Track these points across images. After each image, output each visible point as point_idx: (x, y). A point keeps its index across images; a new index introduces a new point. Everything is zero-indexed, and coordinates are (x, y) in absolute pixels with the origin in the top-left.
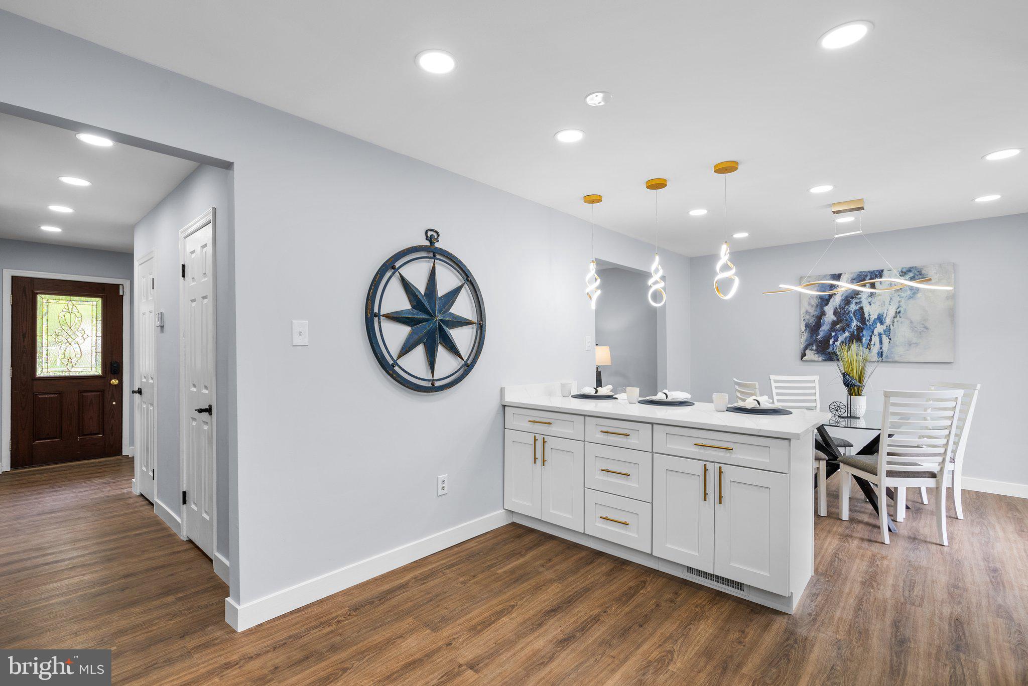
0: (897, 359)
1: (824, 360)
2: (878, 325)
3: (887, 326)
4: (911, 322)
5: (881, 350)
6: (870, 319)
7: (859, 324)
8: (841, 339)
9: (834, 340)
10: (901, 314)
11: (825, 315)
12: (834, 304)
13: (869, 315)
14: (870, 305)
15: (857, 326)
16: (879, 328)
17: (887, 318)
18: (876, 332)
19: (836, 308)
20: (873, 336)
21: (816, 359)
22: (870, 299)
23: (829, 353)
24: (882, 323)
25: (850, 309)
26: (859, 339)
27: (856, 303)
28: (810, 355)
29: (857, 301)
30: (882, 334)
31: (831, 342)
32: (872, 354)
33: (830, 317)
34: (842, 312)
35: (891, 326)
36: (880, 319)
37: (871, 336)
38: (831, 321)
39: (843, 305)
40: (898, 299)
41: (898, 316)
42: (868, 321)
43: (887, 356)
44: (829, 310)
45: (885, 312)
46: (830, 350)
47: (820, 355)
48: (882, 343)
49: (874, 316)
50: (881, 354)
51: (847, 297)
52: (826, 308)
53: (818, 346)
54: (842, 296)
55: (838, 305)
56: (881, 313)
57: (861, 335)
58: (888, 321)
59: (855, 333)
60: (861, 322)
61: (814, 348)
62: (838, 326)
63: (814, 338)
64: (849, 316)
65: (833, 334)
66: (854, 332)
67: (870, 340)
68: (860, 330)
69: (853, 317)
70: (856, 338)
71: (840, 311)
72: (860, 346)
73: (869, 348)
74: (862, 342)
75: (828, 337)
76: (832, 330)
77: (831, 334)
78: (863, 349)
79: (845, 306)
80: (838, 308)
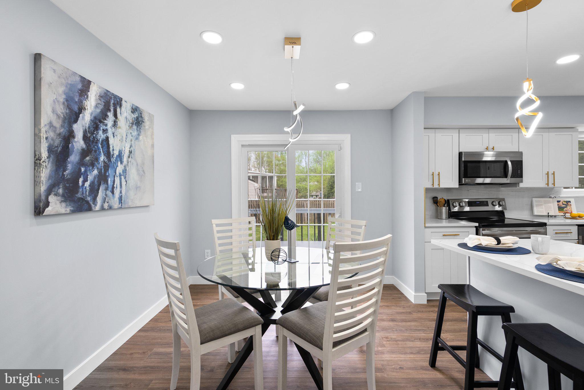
0: (130, 204)
1: (73, 212)
2: (119, 163)
3: (124, 166)
4: (137, 164)
5: (121, 195)
6: (113, 155)
7: (106, 160)
8: (90, 178)
9: (84, 178)
11: (74, 137)
12: (83, 123)
13: (113, 150)
14: (114, 137)
15: (104, 162)
16: (120, 169)
17: (124, 156)
18: (118, 172)
19: (86, 130)
20: (116, 177)
21: (63, 211)
22: (113, 129)
23: (79, 199)
24: (121, 162)
25: (98, 137)
26: (106, 180)
27: (103, 130)
28: (55, 203)
29: (104, 127)
30: (121, 175)
31: (81, 180)
32: (115, 199)
33: (79, 142)
34: (91, 139)
35: (127, 166)
36: (120, 157)
37: (114, 177)
38: (80, 148)
39: (92, 129)
40: (131, 137)
41: (131, 156)
42: (112, 156)
43: (125, 201)
44: (79, 129)
45: (123, 149)
46: (79, 195)
47: (68, 203)
48: (121, 185)
49: (116, 153)
50: (121, 199)
51: (95, 118)
52: (75, 126)
53: (65, 188)
54: (91, 115)
55: (87, 126)
56: (120, 149)
57: (107, 174)
58: (125, 159)
60: (107, 158)
61: (61, 191)
62: (88, 158)
63: (61, 174)
64: (98, 146)
65: (83, 169)
66: (101, 169)
67: (114, 182)
68: (107, 167)
69: (101, 149)
70: (102, 178)
71: (90, 137)
72: (106, 189)
73: (113, 192)
74: (108, 184)
75: (77, 174)
76: (81, 163)
77: (80, 170)
78: (109, 193)
79: (94, 131)
80: (87, 130)
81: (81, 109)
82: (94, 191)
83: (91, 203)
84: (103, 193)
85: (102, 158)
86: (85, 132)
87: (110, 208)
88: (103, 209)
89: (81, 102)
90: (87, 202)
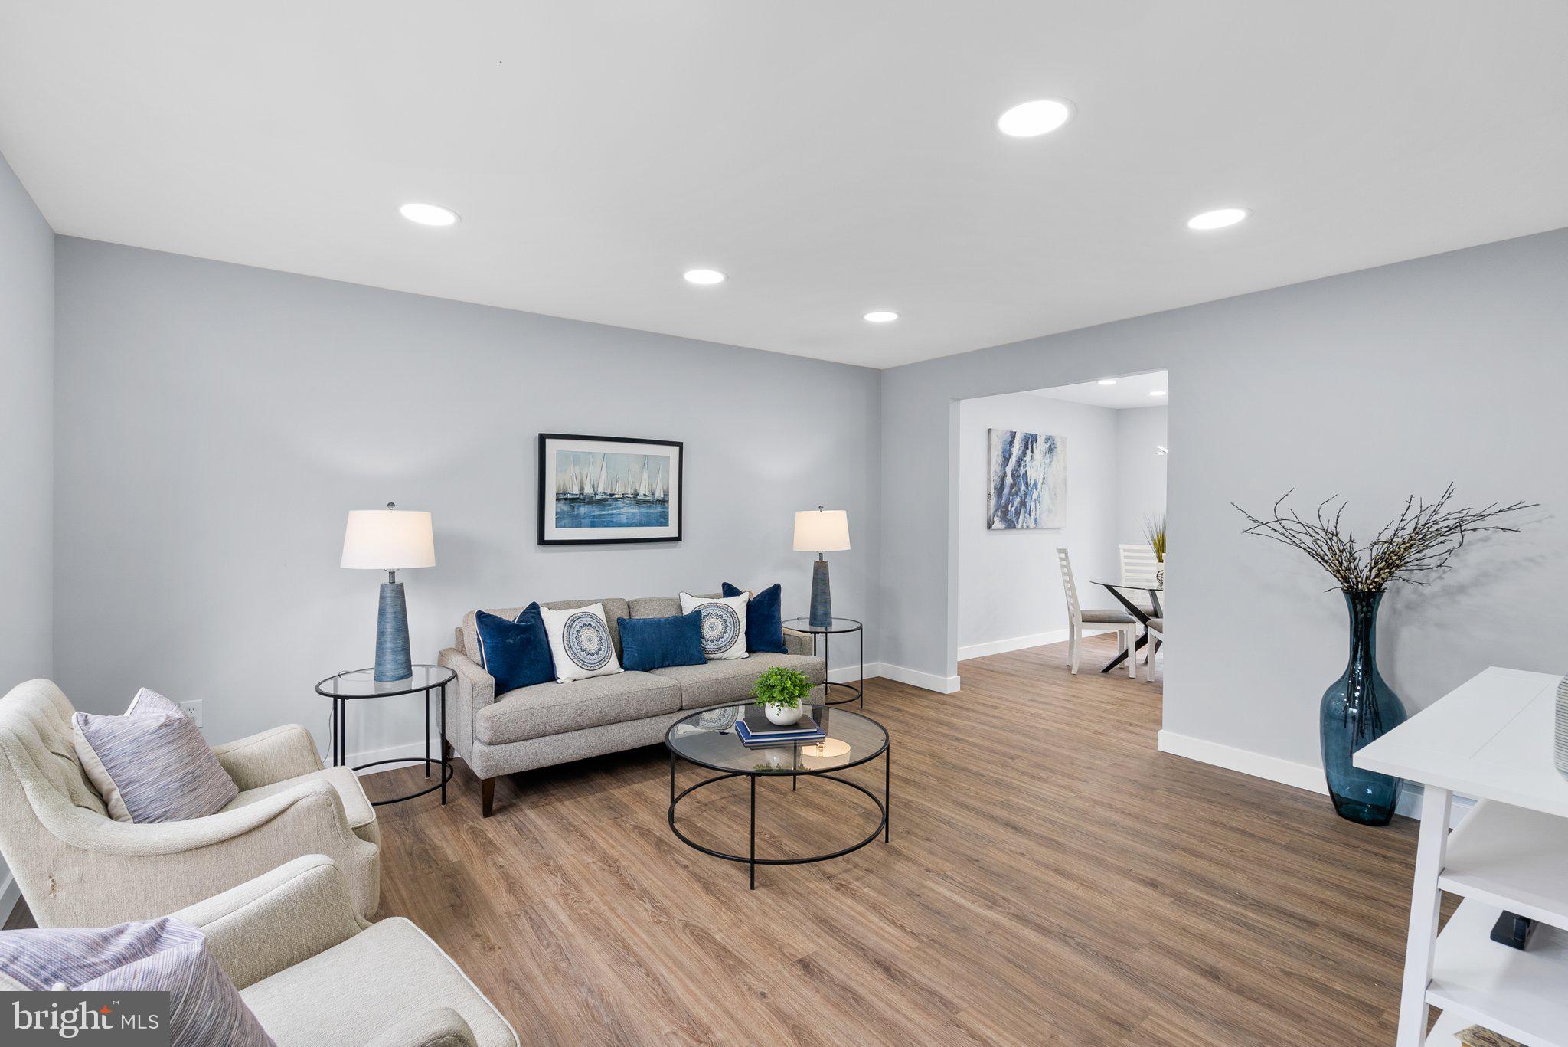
0: (1043, 525)
1: (1006, 528)
2: (1035, 490)
3: (1039, 493)
4: (1049, 490)
5: (1036, 517)
7: (1026, 490)
8: (1015, 504)
9: (1012, 505)
10: (1045, 481)
11: (1007, 476)
12: (1012, 464)
13: (1030, 480)
14: (1031, 470)
15: (1024, 491)
16: (1035, 496)
17: (1039, 484)
18: (1033, 499)
20: (1032, 503)
21: (1001, 527)
22: (1030, 463)
23: (1009, 520)
25: (1020, 472)
26: (1025, 505)
27: (1024, 466)
28: (997, 522)
29: (1024, 463)
30: (1036, 501)
31: (1010, 506)
32: (1032, 521)
33: (1009, 480)
34: (1017, 475)
35: (1041, 492)
36: (1035, 485)
38: (1010, 483)
39: (1016, 467)
41: (1044, 483)
42: (1030, 486)
43: (1038, 523)
44: (1009, 470)
45: (1038, 477)
46: (1009, 517)
47: (1004, 522)
48: (1036, 509)
49: (1032, 482)
50: (1035, 521)
52: (1007, 468)
53: (1002, 512)
54: (1017, 457)
55: (1014, 466)
56: (1036, 478)
57: (1026, 501)
58: (1039, 487)
60: (1026, 488)
61: (999, 514)
62: (1014, 490)
63: (1000, 502)
64: (1020, 480)
65: (1011, 498)
66: (1023, 497)
67: (1031, 507)
68: (1026, 495)
69: (1023, 481)
70: (1023, 504)
71: (1016, 473)
72: (1025, 512)
73: (1030, 515)
74: (1026, 509)
75: (1008, 502)
76: (1010, 494)
78: (1027, 515)
79: (1018, 469)
80: (1014, 469)
81: (1010, 455)
82: (1017, 513)
83: (1016, 523)
84: (1023, 516)
85: (1023, 488)
86: (1012, 471)
87: (1028, 527)
88: (1023, 528)
89: (1010, 449)
90: (1013, 522)
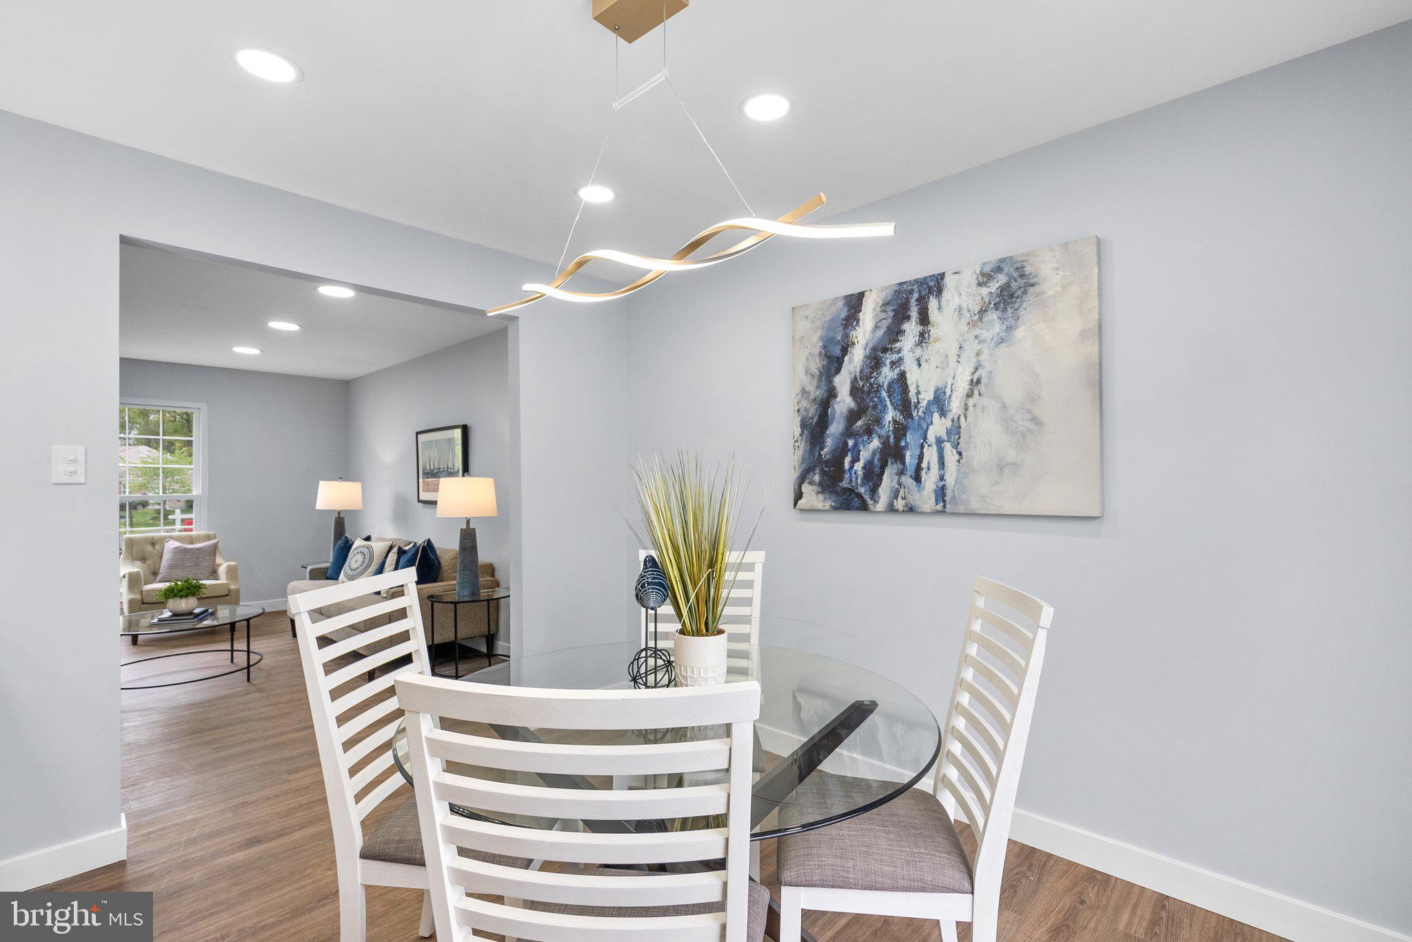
0: (975, 505)
1: (835, 509)
2: (936, 416)
3: (953, 421)
4: (1004, 407)
5: (942, 483)
6: (919, 402)
7: (899, 417)
8: (865, 455)
9: (853, 457)
10: (982, 387)
11: (835, 396)
12: (852, 369)
13: (918, 393)
14: (920, 365)
15: (895, 421)
16: (938, 426)
17: (953, 398)
18: (931, 437)
19: (855, 377)
20: (926, 446)
21: (820, 506)
22: (919, 351)
23: (845, 490)
24: (943, 413)
25: (881, 380)
26: (898, 455)
27: (893, 363)
28: (811, 496)
29: (895, 357)
30: (943, 441)
31: (847, 460)
32: (925, 493)
33: (844, 402)
34: (866, 389)
35: (962, 418)
36: (940, 403)
37: (922, 447)
38: (845, 410)
39: (867, 371)
40: (976, 346)
41: (976, 392)
42: (916, 407)
43: (954, 498)
44: (843, 383)
45: (949, 384)
46: (845, 484)
47: (827, 495)
48: (943, 463)
49: (927, 396)
50: (941, 493)
51: (874, 349)
52: (837, 380)
53: (823, 473)
54: (865, 349)
55: (858, 370)
56: (940, 386)
57: (903, 444)
58: (955, 406)
59: (892, 440)
60: (902, 412)
61: (817, 478)
62: (859, 423)
63: (817, 454)
64: (879, 397)
65: (851, 443)
66: (888, 437)
67: (921, 458)
68: (900, 430)
69: (887, 399)
70: (893, 452)
71: (863, 386)
72: (901, 473)
73: (917, 478)
74: (904, 463)
75: (842, 450)
76: (848, 432)
77: (846, 444)
78: (907, 480)
79: (871, 373)
80: (858, 377)
81: (847, 348)
82: (874, 476)
83: (867, 497)
84: (892, 481)
85: (890, 415)
86: (854, 381)
87: (911, 510)
88: (891, 509)
89: (846, 336)
90: (859, 496)
